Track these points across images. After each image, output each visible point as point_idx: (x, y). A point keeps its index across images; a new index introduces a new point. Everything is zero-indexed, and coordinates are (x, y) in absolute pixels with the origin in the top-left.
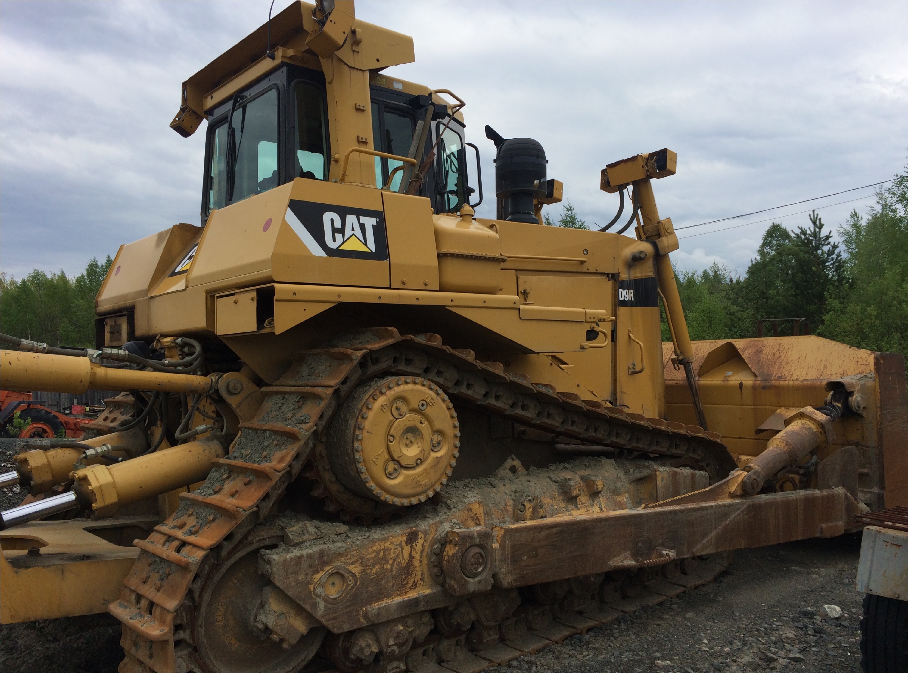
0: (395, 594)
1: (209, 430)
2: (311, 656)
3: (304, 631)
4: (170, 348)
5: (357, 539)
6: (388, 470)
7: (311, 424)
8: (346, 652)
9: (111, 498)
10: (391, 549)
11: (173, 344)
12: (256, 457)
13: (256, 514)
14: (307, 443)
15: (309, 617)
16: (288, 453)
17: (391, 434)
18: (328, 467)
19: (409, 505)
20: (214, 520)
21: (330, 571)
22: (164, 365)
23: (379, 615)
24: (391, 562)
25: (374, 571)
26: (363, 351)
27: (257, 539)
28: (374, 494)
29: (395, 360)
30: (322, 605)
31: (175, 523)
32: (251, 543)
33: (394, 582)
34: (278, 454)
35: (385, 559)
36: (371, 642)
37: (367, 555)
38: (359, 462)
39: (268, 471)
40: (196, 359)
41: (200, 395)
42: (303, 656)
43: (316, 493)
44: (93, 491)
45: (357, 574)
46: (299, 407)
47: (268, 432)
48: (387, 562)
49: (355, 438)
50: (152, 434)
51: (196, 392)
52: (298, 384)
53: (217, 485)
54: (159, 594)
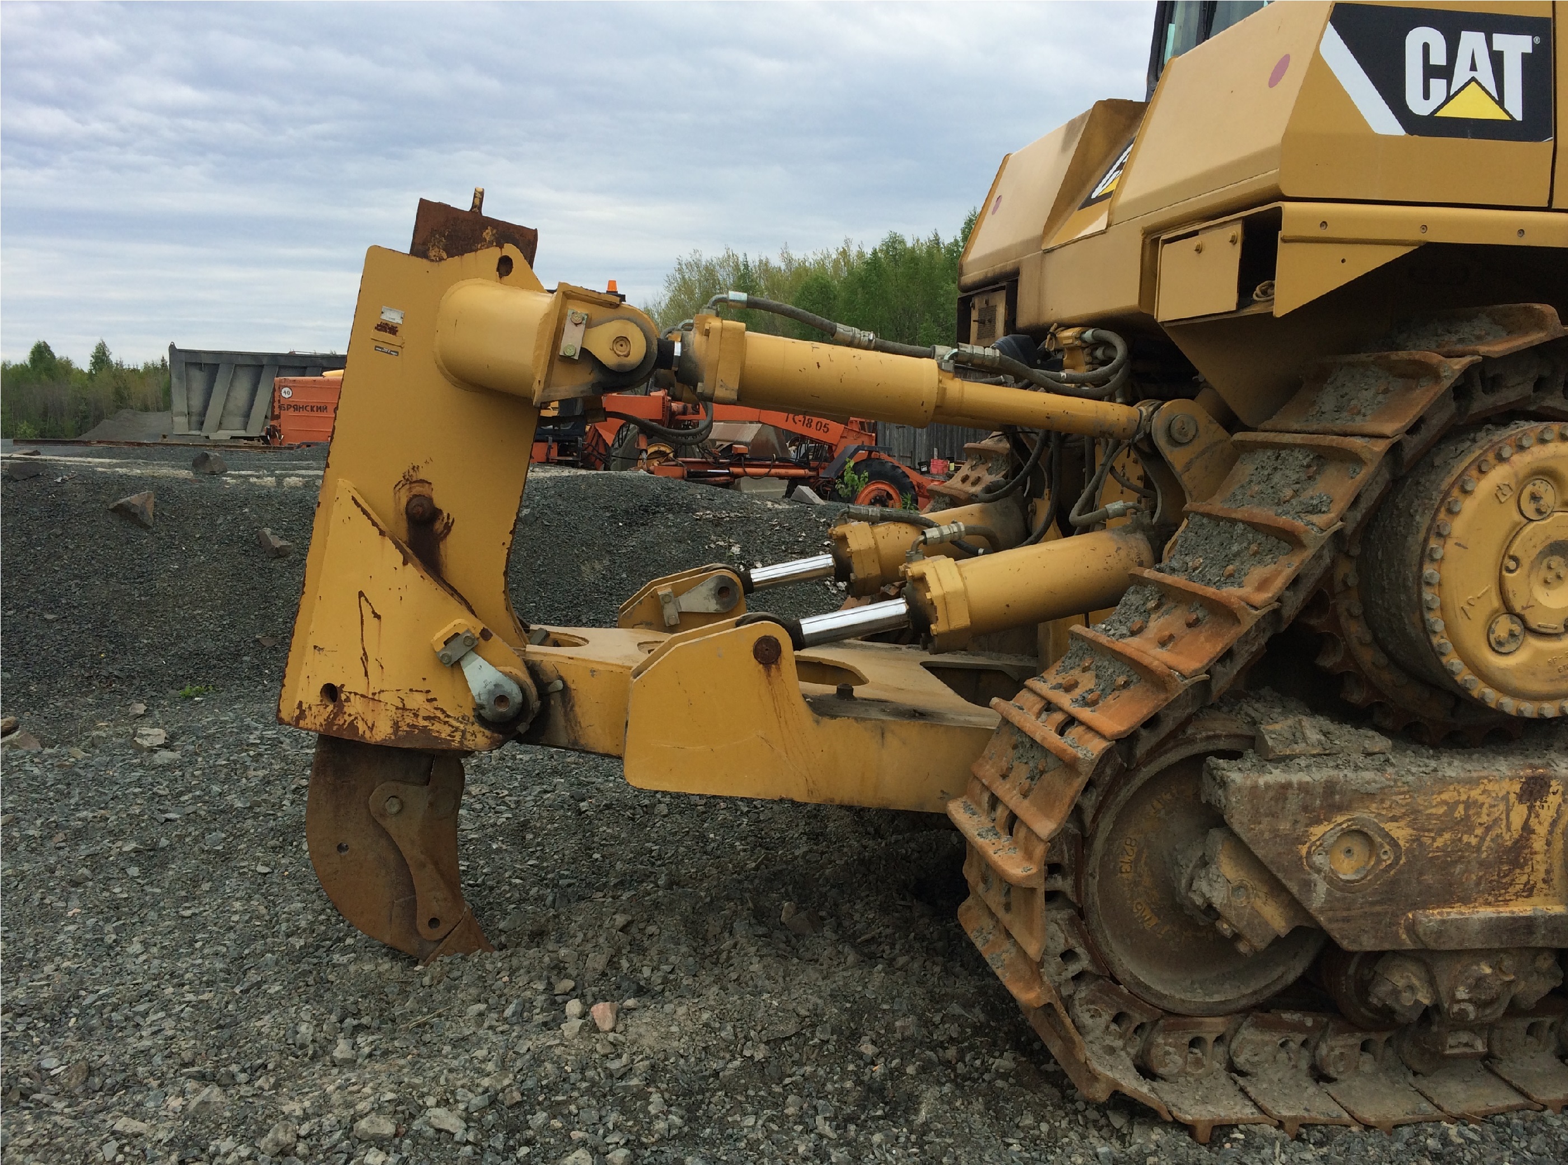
0: (1481, 900)
1: (1129, 512)
2: (1291, 978)
3: (1282, 930)
4: (1072, 349)
5: (1409, 771)
6: (1496, 635)
7: (1332, 515)
8: (1364, 988)
9: (961, 620)
10: (1483, 804)
11: (1078, 343)
12: (1212, 573)
13: (1205, 686)
14: (1318, 557)
15: (1295, 905)
16: (1280, 573)
17: (1511, 553)
18: (1357, 611)
19: (1535, 716)
20: (1126, 685)
21: (1344, 826)
22: (1058, 380)
23: (1439, 934)
24: (1479, 831)
25: (1439, 842)
26: (1467, 360)
27: (1204, 734)
28: (1456, 682)
29: (1540, 385)
30: (1322, 888)
31: (1059, 680)
32: (1191, 741)
33: (1481, 874)
34: (1258, 573)
35: (1466, 824)
36: (1415, 982)
37: (1426, 808)
38: (1430, 609)
39: (1235, 604)
40: (1115, 371)
41: (1118, 444)
42: (1275, 975)
43: (1328, 662)
44: (932, 603)
45: (1402, 843)
46: (1310, 478)
47: (1241, 526)
48: (1470, 831)
49: (1426, 555)
50: (1034, 512)
51: (1111, 435)
52: (1310, 429)
53: (1137, 621)
54: (1026, 803)
